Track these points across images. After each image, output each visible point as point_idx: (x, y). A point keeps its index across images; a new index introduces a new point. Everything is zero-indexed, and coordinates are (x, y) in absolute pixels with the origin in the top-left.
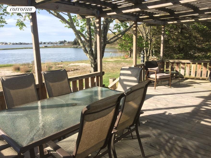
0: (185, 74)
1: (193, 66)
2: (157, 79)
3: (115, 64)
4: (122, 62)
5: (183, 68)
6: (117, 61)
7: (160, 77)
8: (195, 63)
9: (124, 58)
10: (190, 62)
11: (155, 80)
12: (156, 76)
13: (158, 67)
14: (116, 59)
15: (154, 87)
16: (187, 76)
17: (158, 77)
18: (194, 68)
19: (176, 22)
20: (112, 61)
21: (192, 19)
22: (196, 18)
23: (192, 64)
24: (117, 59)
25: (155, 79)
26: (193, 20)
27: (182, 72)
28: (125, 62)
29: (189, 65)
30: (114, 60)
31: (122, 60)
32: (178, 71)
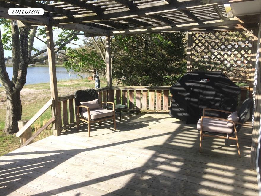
0: (141, 107)
1: (151, 95)
2: (91, 120)
3: (72, 89)
4: (83, 86)
5: (138, 99)
6: (77, 84)
7: (96, 116)
8: (153, 91)
9: (87, 81)
10: (146, 89)
11: (88, 122)
12: (90, 116)
13: (97, 100)
14: (75, 82)
15: (88, 133)
16: (144, 109)
17: (92, 117)
18: (152, 97)
19: (123, 32)
20: (69, 84)
21: (144, 28)
22: (149, 27)
23: (150, 92)
24: (78, 83)
25: (88, 120)
26: (146, 30)
27: (138, 104)
28: (87, 86)
29: (145, 93)
30: (73, 83)
31: (85, 83)
32: (133, 103)
